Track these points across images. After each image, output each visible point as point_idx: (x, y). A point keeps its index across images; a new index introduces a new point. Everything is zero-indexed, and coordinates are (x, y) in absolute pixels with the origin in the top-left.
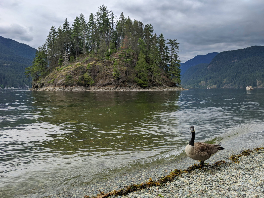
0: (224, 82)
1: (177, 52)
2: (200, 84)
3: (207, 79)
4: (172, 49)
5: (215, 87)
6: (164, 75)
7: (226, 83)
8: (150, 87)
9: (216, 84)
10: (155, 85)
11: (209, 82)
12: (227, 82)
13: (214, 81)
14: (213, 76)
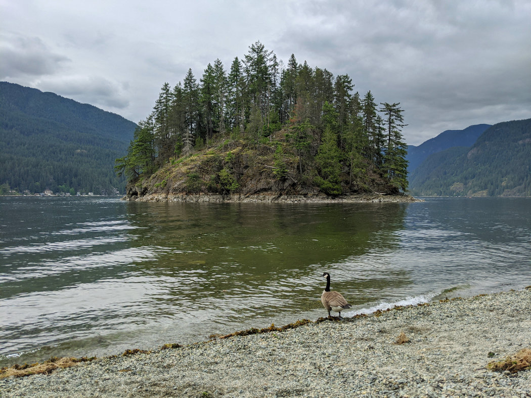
0: (504, 184)
1: (399, 128)
2: (451, 188)
3: (466, 179)
4: (391, 122)
5: (484, 194)
6: (375, 172)
7: (507, 187)
8: (346, 195)
9: (486, 188)
10: (355, 192)
11: (470, 184)
12: (509, 184)
13: (481, 183)
14: (480, 173)
